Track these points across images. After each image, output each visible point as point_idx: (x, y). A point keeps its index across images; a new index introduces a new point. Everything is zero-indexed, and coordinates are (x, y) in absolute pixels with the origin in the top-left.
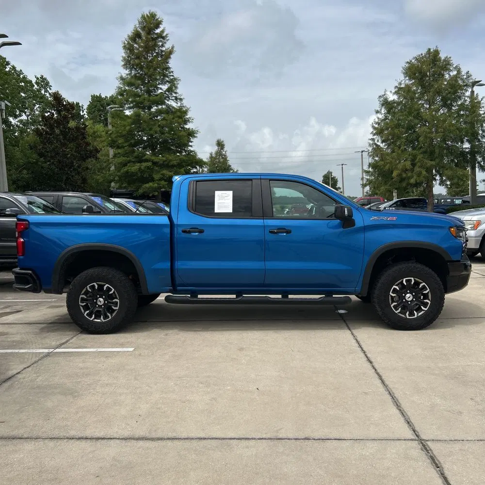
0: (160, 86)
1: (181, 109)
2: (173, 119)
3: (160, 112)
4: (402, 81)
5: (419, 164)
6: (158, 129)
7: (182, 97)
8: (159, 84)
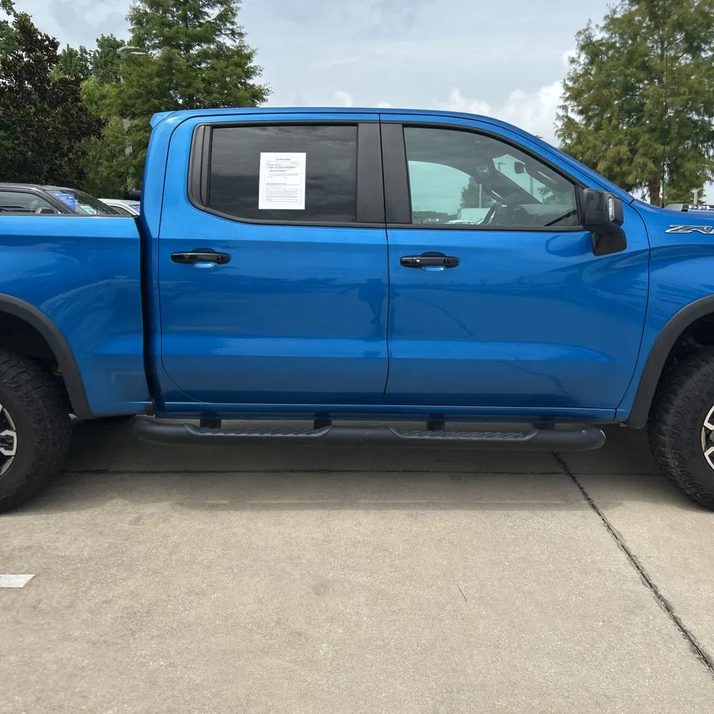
0: (206, 10)
1: (241, 50)
2: (227, 68)
3: (204, 56)
4: (617, 7)
5: (641, 151)
6: (202, 86)
7: (243, 31)
8: (204, 5)
